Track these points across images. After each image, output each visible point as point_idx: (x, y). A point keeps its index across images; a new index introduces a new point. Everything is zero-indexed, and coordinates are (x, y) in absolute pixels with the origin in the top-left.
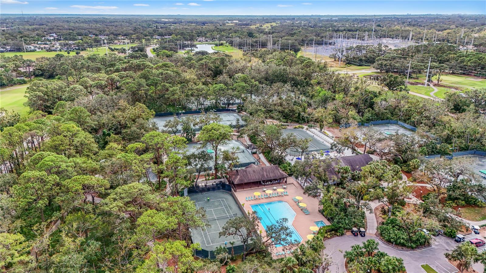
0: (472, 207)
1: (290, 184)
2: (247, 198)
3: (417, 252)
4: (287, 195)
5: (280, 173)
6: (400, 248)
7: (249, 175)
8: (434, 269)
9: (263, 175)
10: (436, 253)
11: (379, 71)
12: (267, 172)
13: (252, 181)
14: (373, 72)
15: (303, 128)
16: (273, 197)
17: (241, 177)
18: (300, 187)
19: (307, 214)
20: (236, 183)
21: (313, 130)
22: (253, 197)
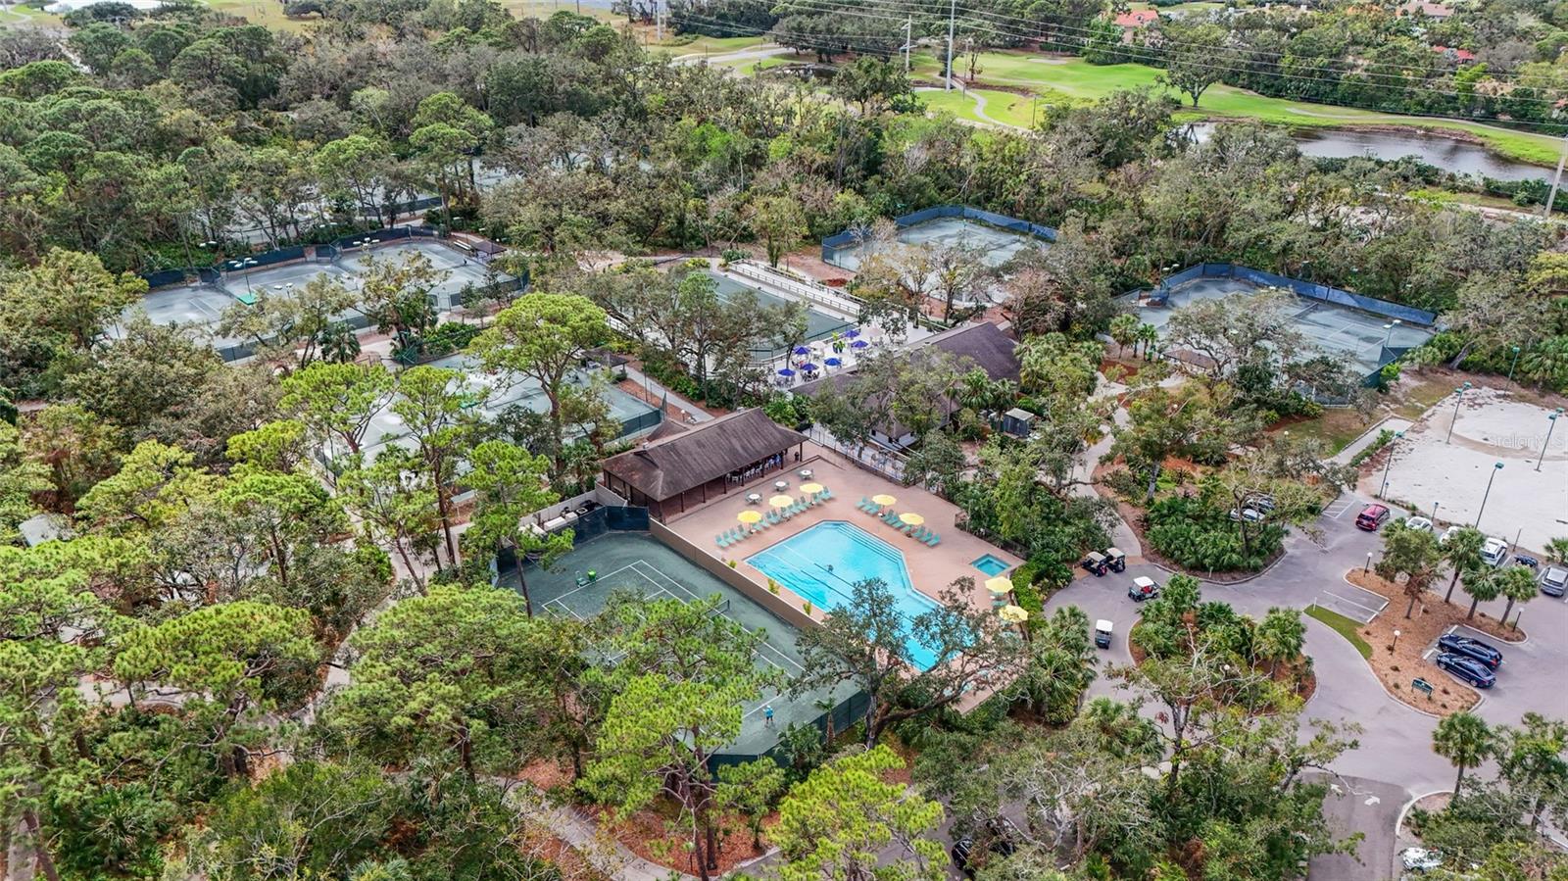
0: (1297, 421)
1: (811, 461)
2: (719, 540)
3: (1267, 574)
4: (831, 499)
5: (780, 432)
6: (1227, 577)
7: (689, 459)
8: (1337, 611)
9: (733, 451)
10: (1309, 569)
11: (792, 50)
12: (740, 440)
13: (707, 479)
14: (775, 56)
15: (707, 266)
16: (796, 515)
17: (667, 473)
18: (848, 467)
19: (933, 546)
20: (660, 496)
21: (744, 267)
22: (736, 529)
